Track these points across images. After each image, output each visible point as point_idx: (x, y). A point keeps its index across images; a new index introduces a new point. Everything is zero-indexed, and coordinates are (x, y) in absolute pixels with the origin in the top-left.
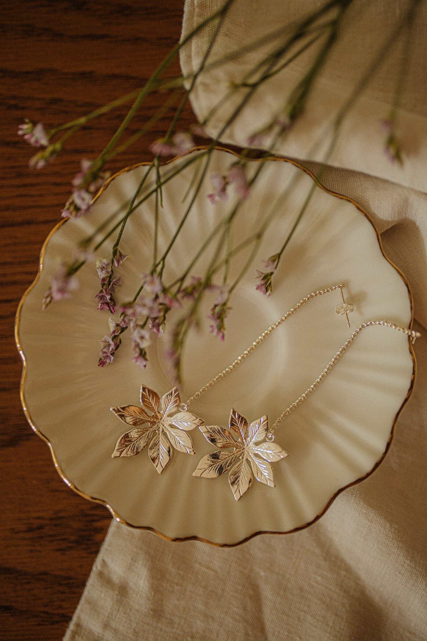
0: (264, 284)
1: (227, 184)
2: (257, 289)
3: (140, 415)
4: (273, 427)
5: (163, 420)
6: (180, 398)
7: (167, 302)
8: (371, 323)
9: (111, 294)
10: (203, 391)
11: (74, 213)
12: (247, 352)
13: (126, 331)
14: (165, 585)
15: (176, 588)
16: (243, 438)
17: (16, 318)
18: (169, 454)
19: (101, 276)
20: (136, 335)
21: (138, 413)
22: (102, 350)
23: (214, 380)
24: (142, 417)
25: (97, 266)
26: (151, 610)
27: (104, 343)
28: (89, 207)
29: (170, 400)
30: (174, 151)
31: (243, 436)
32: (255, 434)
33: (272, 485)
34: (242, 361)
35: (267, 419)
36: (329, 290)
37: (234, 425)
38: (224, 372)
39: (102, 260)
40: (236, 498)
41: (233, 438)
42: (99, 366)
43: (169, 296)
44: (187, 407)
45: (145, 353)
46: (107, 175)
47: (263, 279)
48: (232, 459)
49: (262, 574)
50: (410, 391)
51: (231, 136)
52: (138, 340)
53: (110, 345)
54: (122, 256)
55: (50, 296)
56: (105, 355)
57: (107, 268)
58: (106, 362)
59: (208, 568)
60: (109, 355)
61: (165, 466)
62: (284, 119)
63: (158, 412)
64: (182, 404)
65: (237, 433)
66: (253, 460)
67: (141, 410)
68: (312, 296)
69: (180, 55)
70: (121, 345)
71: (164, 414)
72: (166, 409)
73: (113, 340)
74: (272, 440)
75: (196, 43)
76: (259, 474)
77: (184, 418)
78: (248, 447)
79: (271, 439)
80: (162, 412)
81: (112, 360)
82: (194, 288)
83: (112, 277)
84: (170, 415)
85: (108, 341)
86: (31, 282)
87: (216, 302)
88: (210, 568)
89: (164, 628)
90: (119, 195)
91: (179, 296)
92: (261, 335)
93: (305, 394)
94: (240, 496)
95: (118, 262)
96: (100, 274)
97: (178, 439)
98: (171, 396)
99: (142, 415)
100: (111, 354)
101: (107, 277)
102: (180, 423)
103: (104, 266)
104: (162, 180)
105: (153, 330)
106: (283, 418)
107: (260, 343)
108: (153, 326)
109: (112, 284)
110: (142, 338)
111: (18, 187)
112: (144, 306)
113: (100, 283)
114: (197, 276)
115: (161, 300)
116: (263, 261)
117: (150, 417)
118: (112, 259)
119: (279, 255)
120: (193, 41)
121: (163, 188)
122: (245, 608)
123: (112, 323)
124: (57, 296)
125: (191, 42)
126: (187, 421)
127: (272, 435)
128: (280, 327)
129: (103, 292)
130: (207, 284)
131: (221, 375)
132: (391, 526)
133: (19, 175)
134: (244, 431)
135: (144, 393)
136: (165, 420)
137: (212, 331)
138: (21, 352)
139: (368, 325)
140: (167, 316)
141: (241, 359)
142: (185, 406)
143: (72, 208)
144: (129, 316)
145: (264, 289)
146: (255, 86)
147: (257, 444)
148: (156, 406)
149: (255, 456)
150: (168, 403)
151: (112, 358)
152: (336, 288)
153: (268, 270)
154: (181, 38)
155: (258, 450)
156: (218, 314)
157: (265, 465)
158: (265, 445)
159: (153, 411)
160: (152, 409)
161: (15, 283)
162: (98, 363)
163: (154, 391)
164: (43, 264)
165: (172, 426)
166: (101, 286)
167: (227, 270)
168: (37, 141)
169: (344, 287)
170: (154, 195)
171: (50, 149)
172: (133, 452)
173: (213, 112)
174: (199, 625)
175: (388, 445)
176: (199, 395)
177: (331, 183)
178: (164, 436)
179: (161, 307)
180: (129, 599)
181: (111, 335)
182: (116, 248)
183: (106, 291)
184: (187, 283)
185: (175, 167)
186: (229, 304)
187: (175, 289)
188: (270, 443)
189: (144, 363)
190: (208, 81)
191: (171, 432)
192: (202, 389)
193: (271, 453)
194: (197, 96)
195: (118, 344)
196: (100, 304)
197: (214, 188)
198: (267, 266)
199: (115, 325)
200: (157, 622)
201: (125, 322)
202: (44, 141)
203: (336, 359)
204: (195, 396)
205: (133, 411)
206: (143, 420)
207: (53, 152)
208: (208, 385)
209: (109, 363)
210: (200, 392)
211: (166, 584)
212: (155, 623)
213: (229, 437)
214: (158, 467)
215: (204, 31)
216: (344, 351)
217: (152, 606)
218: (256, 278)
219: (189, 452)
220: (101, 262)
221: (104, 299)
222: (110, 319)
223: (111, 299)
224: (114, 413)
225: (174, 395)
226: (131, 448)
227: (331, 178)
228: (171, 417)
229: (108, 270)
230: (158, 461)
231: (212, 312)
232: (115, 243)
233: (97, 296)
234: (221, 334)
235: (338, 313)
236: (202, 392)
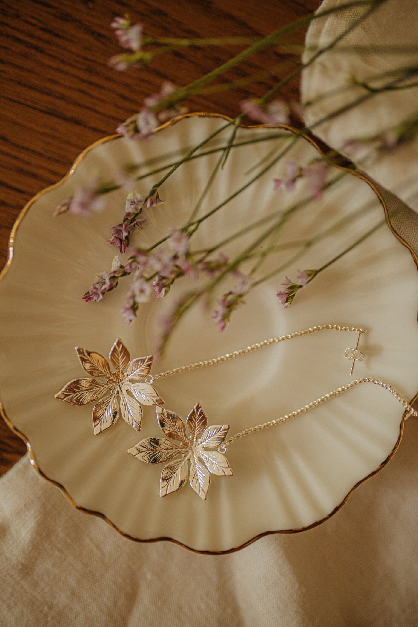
0: (287, 294)
1: (300, 176)
2: (278, 295)
3: (102, 368)
4: (229, 440)
5: (123, 383)
6: (150, 369)
7: (184, 266)
8: (374, 381)
9: (129, 233)
10: (177, 372)
11: (131, 133)
12: (238, 354)
13: (127, 276)
14: (46, 545)
15: (57, 553)
16: (195, 437)
17: (22, 213)
18: (114, 420)
19: (127, 209)
20: (136, 285)
21: (101, 364)
22: (93, 284)
23: (192, 366)
24: (104, 370)
25: (128, 198)
26: (22, 564)
27: (99, 278)
28: (150, 134)
29: (140, 366)
30: (263, 118)
31: (195, 435)
32: (209, 438)
33: (203, 497)
34: (228, 359)
35: (228, 429)
36: (347, 329)
37: (193, 421)
38: (206, 362)
39: (136, 194)
40: (161, 494)
41: (185, 432)
42: (83, 299)
43: (190, 262)
44: (154, 381)
45: (137, 308)
46: (184, 110)
47: (289, 288)
48: (174, 453)
49: (149, 577)
50: (383, 465)
51: (326, 131)
52: (137, 292)
53: (105, 283)
54: (158, 200)
55: (68, 205)
56: (95, 290)
57: (137, 204)
58: (92, 298)
59: (98, 547)
60: (99, 292)
61: (104, 429)
62: (392, 138)
63: (122, 372)
64: (150, 376)
65: (192, 430)
66: (195, 464)
67: (106, 363)
68: (327, 327)
69: (310, 25)
70: (115, 289)
71: (127, 377)
72: (131, 373)
73: (110, 279)
74: (224, 453)
75: (331, 21)
76: (195, 480)
77: (145, 390)
78: (196, 448)
79: (222, 450)
80: (126, 374)
81: (99, 299)
82: (218, 266)
83: (138, 216)
84: (132, 381)
85: (104, 278)
86: (52, 183)
87: (233, 290)
88: (100, 548)
89: (26, 586)
90: (184, 136)
91: (200, 266)
92: (259, 343)
93: (276, 421)
94: (166, 493)
95: (152, 203)
96: (127, 207)
97: (129, 408)
98: (142, 363)
99: (105, 368)
100: (102, 293)
101: (133, 213)
102: (138, 393)
103: (136, 201)
104: (235, 142)
105: (154, 288)
106: (243, 434)
107: (255, 350)
108: (158, 284)
109: (135, 222)
110: (142, 291)
111: (83, 81)
112: (159, 260)
113: (123, 216)
114: (226, 254)
115: (179, 262)
116: (299, 271)
117: (111, 374)
118: (146, 197)
119: (317, 272)
120: (329, 18)
121: (232, 150)
122: (115, 603)
123: (117, 262)
124: (75, 208)
125: (327, 19)
126: (147, 394)
127: (225, 448)
128: (282, 343)
129: (122, 226)
130: (234, 268)
131: (201, 364)
132: (299, 588)
133: (89, 70)
134: (199, 430)
135: (117, 348)
136: (125, 383)
137: (216, 317)
138: (11, 249)
139: (369, 381)
140: (176, 281)
141: (228, 358)
142: (152, 379)
143: (131, 127)
144: (138, 263)
145: (285, 298)
146: (374, 91)
147: (206, 449)
148: (123, 366)
149: (199, 460)
150: (136, 369)
151: (101, 297)
152: (356, 330)
153: (299, 282)
154: (319, 9)
155: (205, 456)
156: (229, 302)
157: (204, 474)
158: (214, 453)
159: (118, 369)
160: (117, 367)
161: (35, 176)
162: (83, 296)
163: (128, 350)
164: (75, 170)
165: (128, 392)
166: (123, 219)
167: (259, 264)
168: (127, 42)
169: (363, 333)
170: (220, 153)
171: (138, 55)
172: (78, 401)
173: (320, 97)
174: (62, 599)
175: (336, 509)
176: (169, 374)
177: (399, 224)
178: (116, 400)
179: (175, 269)
180: (4, 543)
181: (110, 274)
182: (155, 188)
183: (126, 227)
184: (213, 257)
185: (253, 135)
186: (245, 298)
187: (198, 257)
188: (220, 455)
189: (132, 317)
190: (329, 64)
191: (126, 398)
192: (175, 369)
193: (216, 465)
194: (311, 74)
195: (113, 286)
196: (113, 238)
197: (285, 175)
198: (299, 277)
199: (119, 265)
200: (22, 579)
201: (131, 267)
202: (135, 45)
203: (322, 400)
204: (166, 373)
205: (97, 360)
206: (103, 373)
207: (140, 61)
208: (184, 368)
209: (95, 301)
210: (173, 372)
211: (49, 545)
212: (20, 578)
213: (181, 429)
214: (96, 427)
215: (344, 13)
216: (334, 396)
217: (23, 561)
218: (283, 284)
219: (134, 426)
220: (134, 195)
221: (120, 234)
222: (116, 258)
223: (127, 238)
224: (77, 353)
225: (145, 363)
226: (78, 397)
227: (401, 220)
228: (133, 383)
229: (138, 206)
230: (99, 421)
231: (223, 298)
232: (157, 183)
233: (114, 228)
234: (222, 324)
235: (346, 356)
236: (175, 372)
